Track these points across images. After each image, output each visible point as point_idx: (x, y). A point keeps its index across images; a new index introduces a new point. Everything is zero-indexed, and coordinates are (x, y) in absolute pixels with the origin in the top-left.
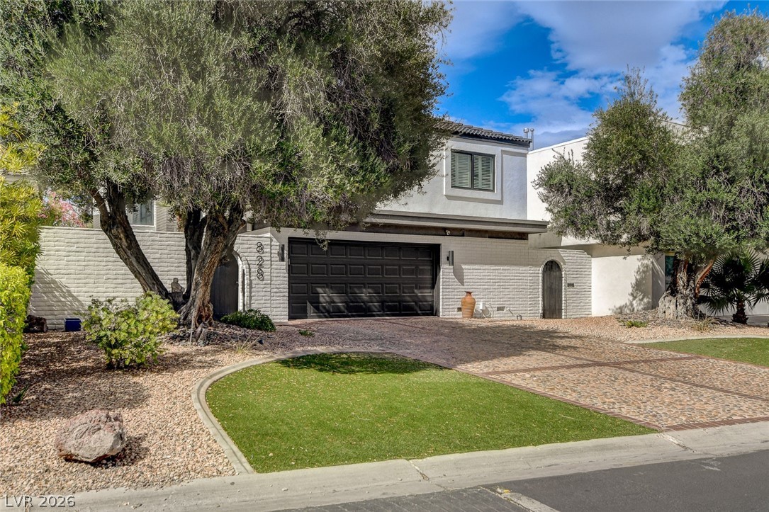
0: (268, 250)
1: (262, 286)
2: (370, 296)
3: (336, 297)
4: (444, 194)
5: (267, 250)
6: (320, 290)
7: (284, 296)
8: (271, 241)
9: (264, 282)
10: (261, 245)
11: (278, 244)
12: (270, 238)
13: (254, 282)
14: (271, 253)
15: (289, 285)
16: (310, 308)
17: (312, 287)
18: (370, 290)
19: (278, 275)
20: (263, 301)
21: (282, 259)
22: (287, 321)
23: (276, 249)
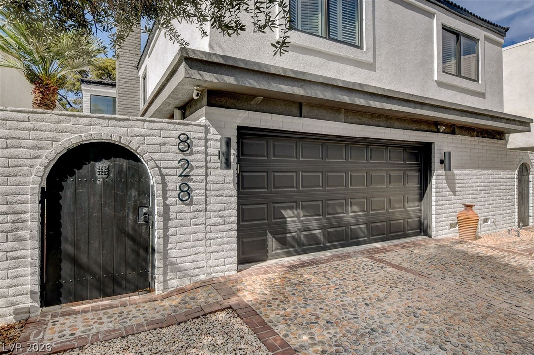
0: (202, 148)
1: (190, 215)
2: (356, 216)
3: (312, 222)
4: (436, 78)
5: (198, 147)
6: (287, 213)
7: (229, 230)
8: (207, 131)
9: (193, 207)
10: (188, 138)
11: (219, 137)
12: (205, 126)
13: (173, 209)
14: (206, 154)
15: (238, 210)
16: (272, 242)
17: (274, 207)
18: (355, 208)
19: (220, 192)
20: (190, 243)
21: (228, 165)
22: (235, 272)
23: (215, 147)
